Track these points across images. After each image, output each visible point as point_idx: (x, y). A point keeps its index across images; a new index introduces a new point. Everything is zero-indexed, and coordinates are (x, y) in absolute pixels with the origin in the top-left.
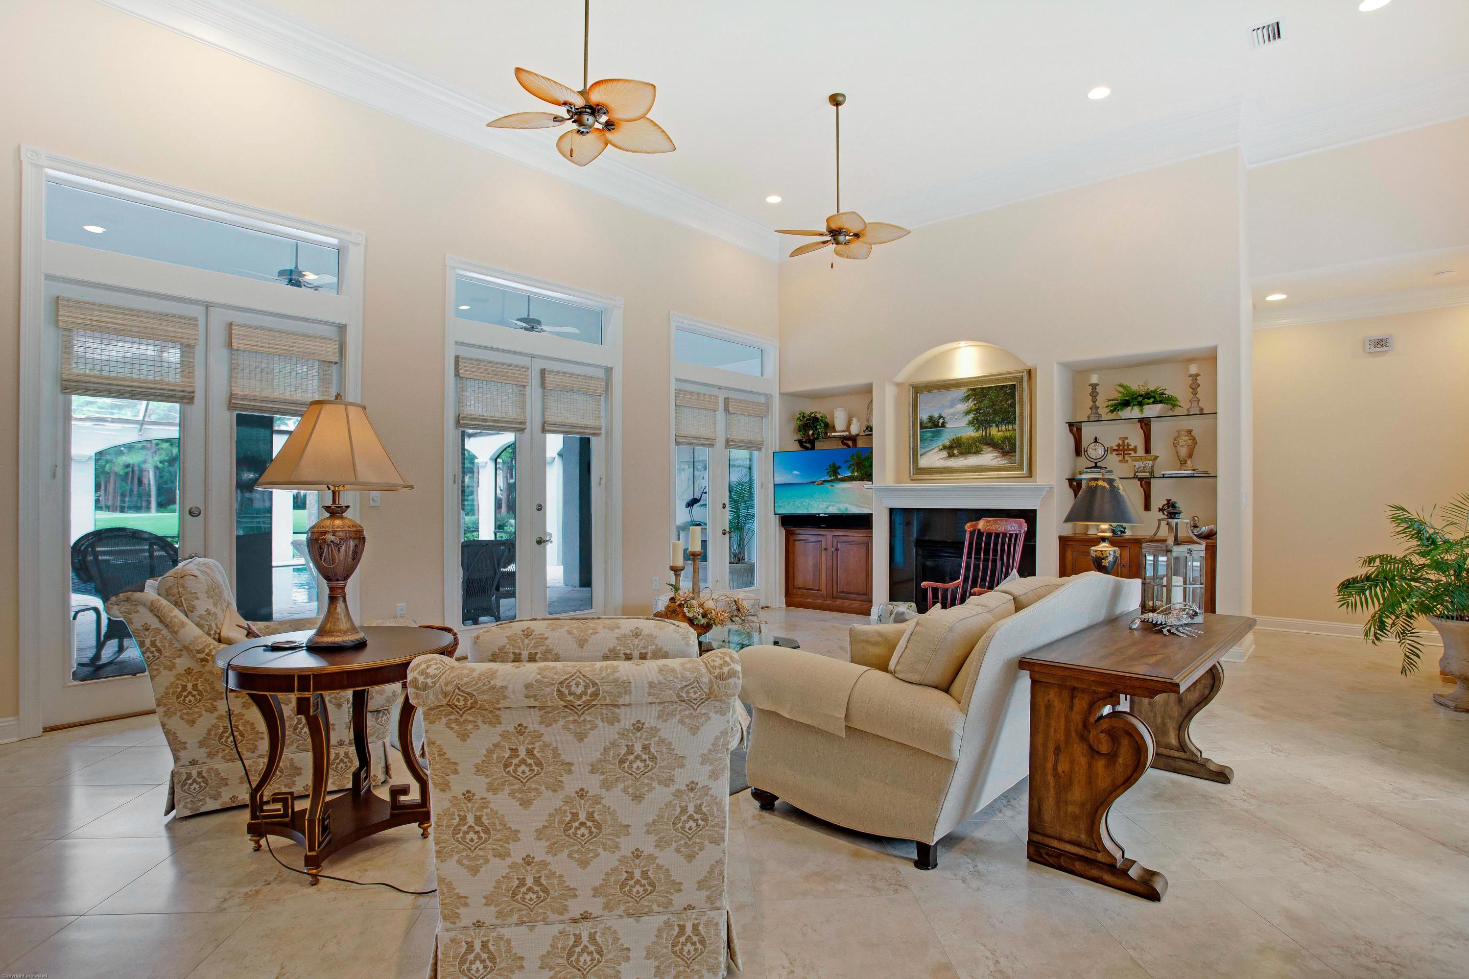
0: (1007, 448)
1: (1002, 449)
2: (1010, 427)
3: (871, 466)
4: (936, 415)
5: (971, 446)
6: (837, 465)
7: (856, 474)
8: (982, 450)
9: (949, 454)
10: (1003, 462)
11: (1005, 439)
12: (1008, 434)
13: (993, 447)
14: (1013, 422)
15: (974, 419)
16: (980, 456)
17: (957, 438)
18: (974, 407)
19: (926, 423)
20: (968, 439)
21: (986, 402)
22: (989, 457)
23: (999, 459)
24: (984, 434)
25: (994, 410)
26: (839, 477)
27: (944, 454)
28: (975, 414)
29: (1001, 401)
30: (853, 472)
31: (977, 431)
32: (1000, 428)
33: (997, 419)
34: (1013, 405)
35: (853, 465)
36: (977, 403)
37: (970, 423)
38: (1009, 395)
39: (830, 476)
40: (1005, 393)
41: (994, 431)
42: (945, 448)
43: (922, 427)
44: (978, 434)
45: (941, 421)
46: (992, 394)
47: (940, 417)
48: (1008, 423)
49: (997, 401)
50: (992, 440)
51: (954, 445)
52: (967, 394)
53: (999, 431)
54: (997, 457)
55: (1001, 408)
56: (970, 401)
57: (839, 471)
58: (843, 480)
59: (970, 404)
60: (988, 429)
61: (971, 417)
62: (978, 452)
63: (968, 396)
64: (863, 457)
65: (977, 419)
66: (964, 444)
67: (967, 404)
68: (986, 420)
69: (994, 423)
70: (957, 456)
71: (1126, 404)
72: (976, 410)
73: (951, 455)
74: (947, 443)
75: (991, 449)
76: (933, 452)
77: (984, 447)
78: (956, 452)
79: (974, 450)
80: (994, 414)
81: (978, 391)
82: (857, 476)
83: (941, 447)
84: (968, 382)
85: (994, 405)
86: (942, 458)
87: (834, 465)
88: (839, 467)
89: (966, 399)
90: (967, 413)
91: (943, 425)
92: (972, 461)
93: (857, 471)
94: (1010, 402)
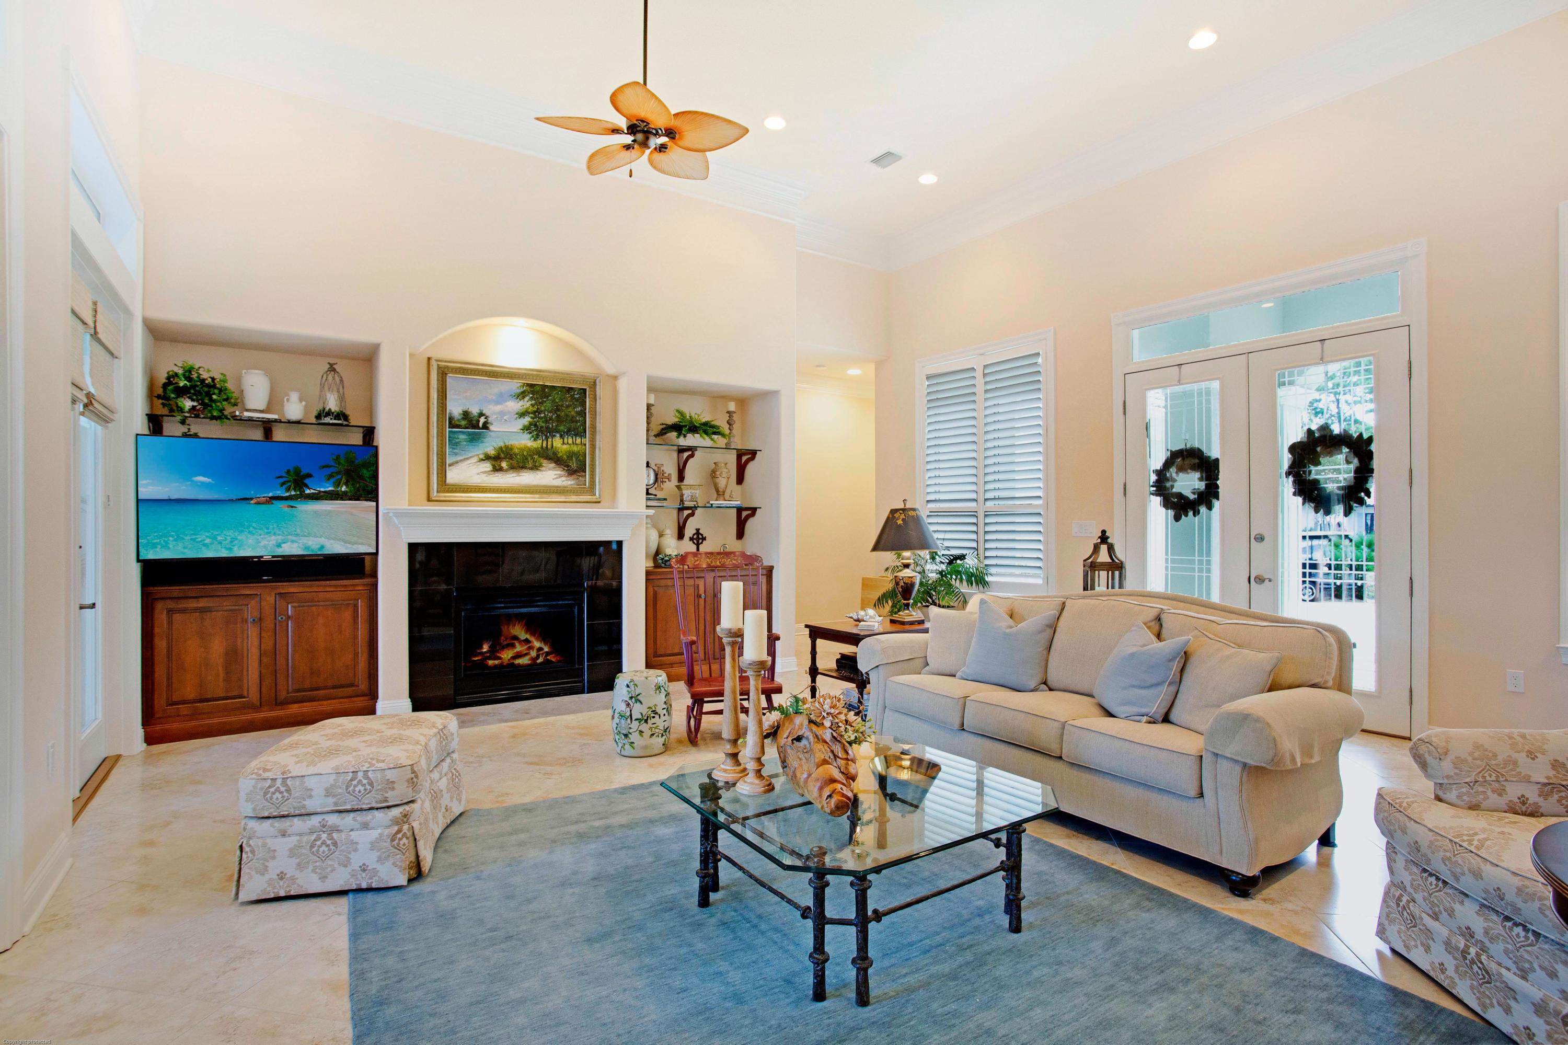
0: (574, 465)
1: (568, 466)
2: (578, 441)
3: (375, 477)
4: (475, 411)
5: (527, 459)
6: (304, 472)
7: (344, 488)
8: (541, 466)
9: (494, 467)
10: (569, 483)
11: (571, 455)
12: (575, 448)
13: (555, 462)
14: (582, 434)
15: (531, 424)
16: (538, 472)
17: (506, 447)
18: (531, 409)
19: (458, 420)
20: (522, 450)
21: (548, 404)
22: (550, 476)
23: (564, 479)
24: (544, 445)
25: (558, 416)
26: (308, 491)
27: (488, 466)
28: (531, 418)
29: (568, 407)
30: (338, 484)
31: (535, 440)
32: (566, 440)
33: (562, 428)
34: (583, 414)
35: (338, 473)
36: (536, 404)
37: (526, 429)
38: (577, 400)
39: (288, 490)
40: (572, 396)
41: (557, 442)
42: (488, 458)
43: (452, 425)
44: (537, 444)
45: (482, 420)
46: (556, 396)
47: (481, 414)
48: (576, 435)
49: (562, 405)
50: (555, 454)
51: (502, 455)
52: (522, 390)
53: (564, 443)
54: (561, 476)
55: (567, 415)
56: (527, 399)
57: (307, 481)
58: (317, 497)
59: (526, 404)
60: (550, 440)
61: (527, 420)
62: (536, 468)
63: (523, 392)
64: (359, 461)
65: (536, 425)
66: (516, 455)
67: (521, 403)
68: (547, 428)
69: (557, 432)
70: (506, 471)
71: (677, 428)
72: (534, 413)
73: (497, 469)
74: (492, 453)
75: (553, 465)
76: (469, 462)
77: (545, 462)
78: (504, 464)
79: (530, 465)
80: (558, 421)
81: (538, 388)
82: (345, 492)
83: (482, 456)
84: (525, 374)
85: (558, 410)
86: (485, 472)
87: (297, 471)
88: (309, 476)
89: (521, 396)
90: (522, 415)
91: (485, 426)
92: (527, 478)
93: (346, 484)
94: (579, 409)
